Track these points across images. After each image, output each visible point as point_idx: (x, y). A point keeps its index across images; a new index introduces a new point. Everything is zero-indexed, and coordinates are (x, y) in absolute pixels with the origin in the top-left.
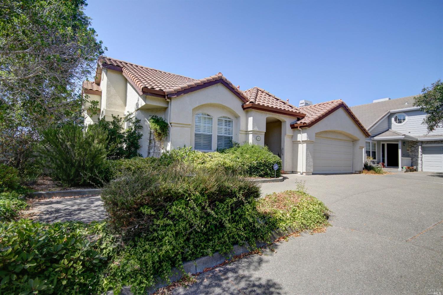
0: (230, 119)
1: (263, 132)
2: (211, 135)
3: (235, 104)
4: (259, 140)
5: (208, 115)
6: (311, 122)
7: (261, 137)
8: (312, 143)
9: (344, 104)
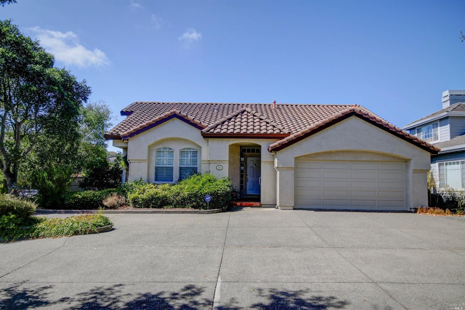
0: (195, 149)
1: (226, 161)
2: (172, 167)
3: (194, 135)
4: (219, 169)
5: (170, 149)
6: (279, 144)
7: (223, 166)
8: (291, 169)
9: (355, 111)
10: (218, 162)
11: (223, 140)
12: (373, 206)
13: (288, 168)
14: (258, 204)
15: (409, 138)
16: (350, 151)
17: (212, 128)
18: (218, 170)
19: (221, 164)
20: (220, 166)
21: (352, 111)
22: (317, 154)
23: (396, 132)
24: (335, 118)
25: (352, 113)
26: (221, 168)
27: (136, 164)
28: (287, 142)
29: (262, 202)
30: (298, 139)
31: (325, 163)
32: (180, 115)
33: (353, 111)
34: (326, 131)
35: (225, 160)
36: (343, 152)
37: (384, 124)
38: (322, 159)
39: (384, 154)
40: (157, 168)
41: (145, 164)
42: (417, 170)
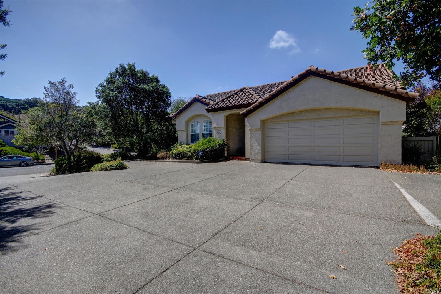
0: (209, 121)
2: (200, 134)
5: (198, 122)
6: (247, 111)
7: (222, 131)
8: (258, 130)
9: (312, 71)
10: (218, 128)
11: (220, 112)
12: (337, 161)
13: (256, 129)
14: (244, 158)
15: (374, 87)
16: (312, 110)
17: (214, 105)
18: (219, 134)
19: (220, 130)
20: (219, 131)
21: (308, 72)
22: (282, 116)
23: (357, 83)
24: (292, 81)
25: (309, 73)
26: (220, 133)
27: (181, 133)
28: (252, 108)
29: (247, 157)
30: (262, 104)
31: (290, 123)
32: (198, 99)
33: (310, 71)
34: (286, 94)
35: (222, 126)
36: (306, 111)
37: (342, 77)
38: (286, 119)
39: (350, 109)
40: (192, 135)
41: (184, 133)
42: (387, 122)
